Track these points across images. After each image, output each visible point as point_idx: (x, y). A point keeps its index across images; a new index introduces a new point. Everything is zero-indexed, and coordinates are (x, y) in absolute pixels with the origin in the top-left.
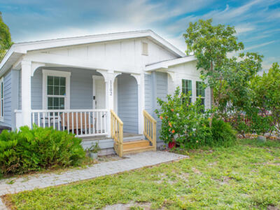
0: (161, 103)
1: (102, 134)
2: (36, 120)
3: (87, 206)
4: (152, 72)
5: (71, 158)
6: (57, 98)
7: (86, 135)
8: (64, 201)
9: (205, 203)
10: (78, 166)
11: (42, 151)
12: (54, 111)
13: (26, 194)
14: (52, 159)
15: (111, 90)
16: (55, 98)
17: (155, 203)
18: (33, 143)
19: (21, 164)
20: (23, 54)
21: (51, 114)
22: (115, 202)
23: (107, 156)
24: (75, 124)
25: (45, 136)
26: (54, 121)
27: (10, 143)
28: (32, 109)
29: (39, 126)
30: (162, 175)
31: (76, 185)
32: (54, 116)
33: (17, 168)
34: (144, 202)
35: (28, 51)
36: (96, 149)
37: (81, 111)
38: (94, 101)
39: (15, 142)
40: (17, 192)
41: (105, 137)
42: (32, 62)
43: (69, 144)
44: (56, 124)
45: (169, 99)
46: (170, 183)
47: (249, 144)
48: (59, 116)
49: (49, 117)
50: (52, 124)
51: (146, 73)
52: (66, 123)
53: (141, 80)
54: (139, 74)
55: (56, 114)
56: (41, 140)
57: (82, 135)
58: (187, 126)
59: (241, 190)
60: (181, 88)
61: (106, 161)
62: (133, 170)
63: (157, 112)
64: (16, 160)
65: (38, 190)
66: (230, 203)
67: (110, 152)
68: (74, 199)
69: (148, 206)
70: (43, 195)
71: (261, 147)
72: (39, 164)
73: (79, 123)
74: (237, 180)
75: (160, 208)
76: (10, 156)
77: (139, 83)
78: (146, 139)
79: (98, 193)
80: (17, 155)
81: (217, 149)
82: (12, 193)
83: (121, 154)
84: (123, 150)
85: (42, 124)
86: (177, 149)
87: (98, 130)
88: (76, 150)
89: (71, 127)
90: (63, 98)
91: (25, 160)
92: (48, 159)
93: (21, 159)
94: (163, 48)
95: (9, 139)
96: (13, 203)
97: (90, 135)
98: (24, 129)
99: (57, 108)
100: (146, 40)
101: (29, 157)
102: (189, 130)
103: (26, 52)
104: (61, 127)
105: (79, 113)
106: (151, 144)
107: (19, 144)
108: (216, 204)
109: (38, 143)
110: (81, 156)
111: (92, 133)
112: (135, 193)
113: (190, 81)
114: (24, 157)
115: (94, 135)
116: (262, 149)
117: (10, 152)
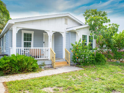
0: (72, 45)
1: (46, 58)
2: (18, 52)
3: (36, 88)
4: (69, 31)
5: (32, 68)
6: (28, 43)
7: (40, 59)
8: (27, 85)
9: (86, 88)
10: (35, 71)
11: (20, 65)
12: (26, 48)
13: (12, 82)
14: (24, 68)
15: (51, 39)
16: (27, 42)
17: (64, 88)
18: (16, 61)
19: (11, 70)
20: (13, 24)
21: (25, 49)
22: (48, 86)
23: (48, 68)
24: (35, 54)
25: (21, 58)
26: (26, 52)
27: (7, 61)
28: (17, 47)
29: (20, 54)
30: (70, 76)
31: (33, 79)
32: (26, 50)
33: (10, 72)
34: (60, 87)
35: (15, 23)
36: (43, 65)
37: (37, 48)
38: (44, 44)
39: (9, 61)
40: (9, 81)
41: (48, 60)
42: (17, 27)
43: (32, 62)
44: (27, 53)
45: (76, 43)
46: (73, 80)
47: (112, 64)
48: (28, 50)
49: (24, 50)
50: (25, 54)
51: (67, 32)
52: (31, 53)
53: (64, 35)
54: (63, 33)
55: (27, 49)
56: (20, 60)
57: (38, 59)
58: (84, 56)
59: (103, 84)
60: (82, 39)
61: (48, 70)
62: (58, 74)
63: (71, 49)
64: (9, 68)
65: (17, 81)
66: (96, 88)
67: (50, 66)
68: (31, 85)
69: (61, 88)
70: (19, 82)
71: (117, 65)
72: (19, 70)
73: (37, 53)
74: (103, 79)
75: (66, 89)
76: (7, 66)
77: (63, 36)
78: (66, 61)
79: (42, 83)
80: (9, 66)
81: (97, 66)
82: (7, 81)
83: (54, 67)
84: (55, 65)
85: (21, 54)
86: (79, 65)
87: (45, 56)
88: (35, 65)
89: (33, 55)
90: (31, 43)
91: (13, 68)
92: (23, 68)
93: (11, 68)
94: (74, 21)
95: (7, 59)
96: (7, 85)
97: (41, 58)
98: (13, 55)
99: (28, 47)
100: (67, 18)
101: (15, 67)
102: (85, 57)
103: (14, 23)
104: (29, 55)
105: (37, 49)
106: (68, 63)
107: (10, 62)
108: (90, 89)
109: (18, 61)
110: (36, 67)
111: (42, 58)
112: (57, 83)
113: (86, 36)
114: (13, 67)
115: (43, 58)
116: (117, 67)
117: (7, 65)
